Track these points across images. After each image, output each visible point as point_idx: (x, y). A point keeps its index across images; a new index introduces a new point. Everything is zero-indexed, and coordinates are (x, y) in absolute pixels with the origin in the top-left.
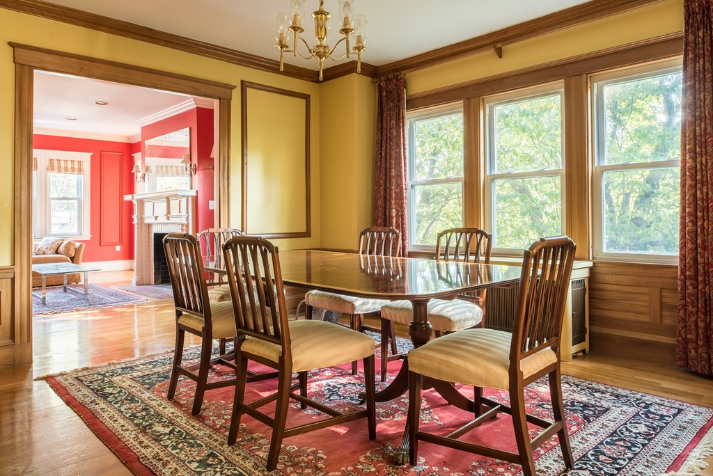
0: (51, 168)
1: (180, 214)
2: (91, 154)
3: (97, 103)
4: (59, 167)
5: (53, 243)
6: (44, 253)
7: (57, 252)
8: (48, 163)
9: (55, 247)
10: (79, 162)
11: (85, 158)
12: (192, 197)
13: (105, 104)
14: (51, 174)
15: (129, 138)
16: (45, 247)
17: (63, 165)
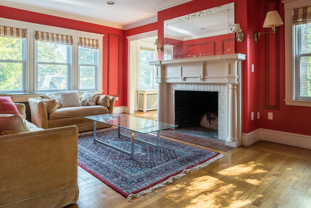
0: (80, 43)
1: (230, 75)
2: (104, 35)
3: (108, 3)
4: (85, 43)
5: (94, 97)
6: (88, 105)
7: (97, 104)
8: (79, 40)
9: (95, 99)
10: (97, 40)
11: (100, 37)
12: (241, 60)
13: (113, 4)
14: (80, 47)
15: (124, 26)
16: (88, 100)
17: (87, 42)
